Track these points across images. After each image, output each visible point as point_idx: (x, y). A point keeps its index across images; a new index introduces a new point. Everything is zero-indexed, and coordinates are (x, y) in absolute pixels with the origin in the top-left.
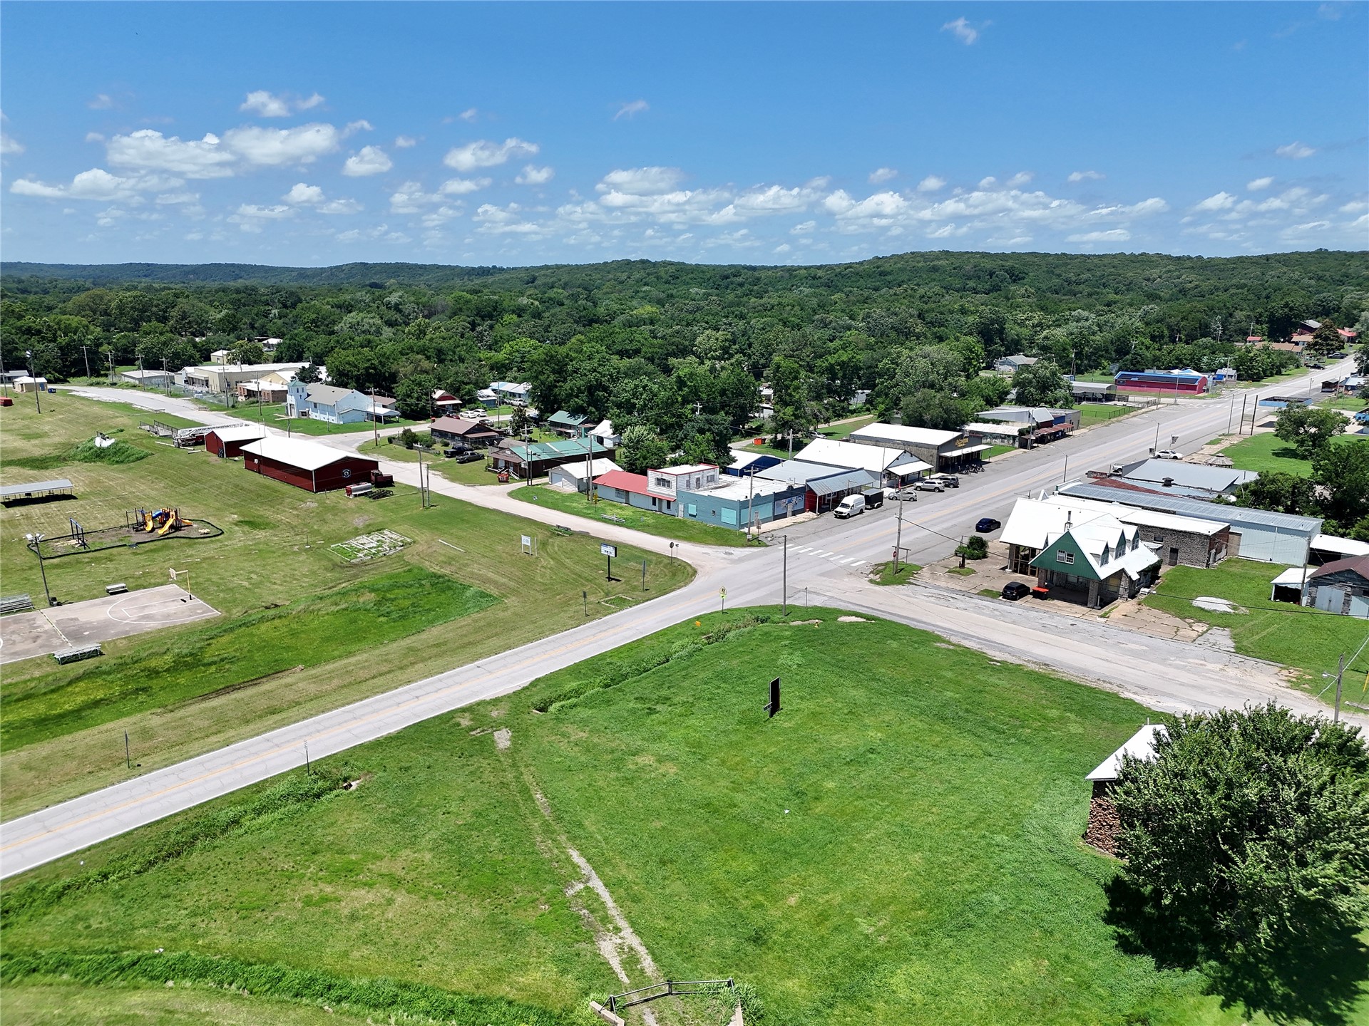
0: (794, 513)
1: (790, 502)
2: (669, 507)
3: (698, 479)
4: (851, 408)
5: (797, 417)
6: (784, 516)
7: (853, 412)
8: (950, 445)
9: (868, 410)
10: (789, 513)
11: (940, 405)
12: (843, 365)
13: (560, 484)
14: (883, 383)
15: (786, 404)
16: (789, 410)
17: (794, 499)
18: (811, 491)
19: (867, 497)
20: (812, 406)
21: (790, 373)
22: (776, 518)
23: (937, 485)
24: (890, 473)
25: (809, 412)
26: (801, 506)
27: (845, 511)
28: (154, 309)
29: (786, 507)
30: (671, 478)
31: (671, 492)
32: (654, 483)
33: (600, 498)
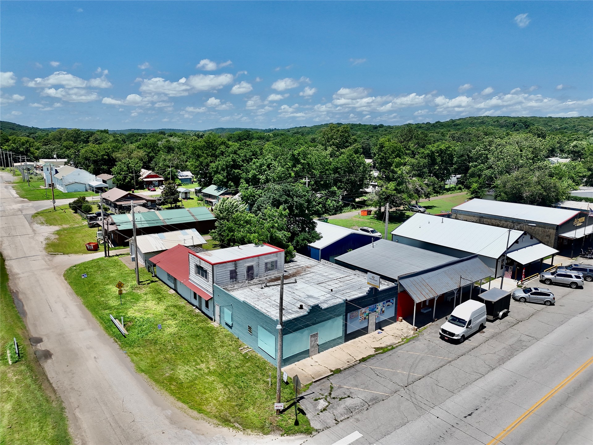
0: (379, 326)
1: (373, 311)
2: (207, 306)
3: (250, 269)
4: (447, 187)
5: (399, 191)
6: (364, 331)
7: (448, 190)
8: (569, 225)
9: (460, 189)
10: (372, 326)
11: (539, 183)
12: (441, 152)
14: (476, 166)
15: (389, 179)
16: (392, 185)
17: (380, 306)
18: (405, 293)
19: (488, 304)
20: (414, 182)
21: (393, 152)
22: (348, 337)
23: (575, 279)
24: (512, 262)
25: (410, 187)
26: (390, 312)
27: (458, 331)
28: (82, 137)
29: (367, 319)
30: (208, 267)
31: (208, 286)
32: (194, 270)
33: (158, 277)
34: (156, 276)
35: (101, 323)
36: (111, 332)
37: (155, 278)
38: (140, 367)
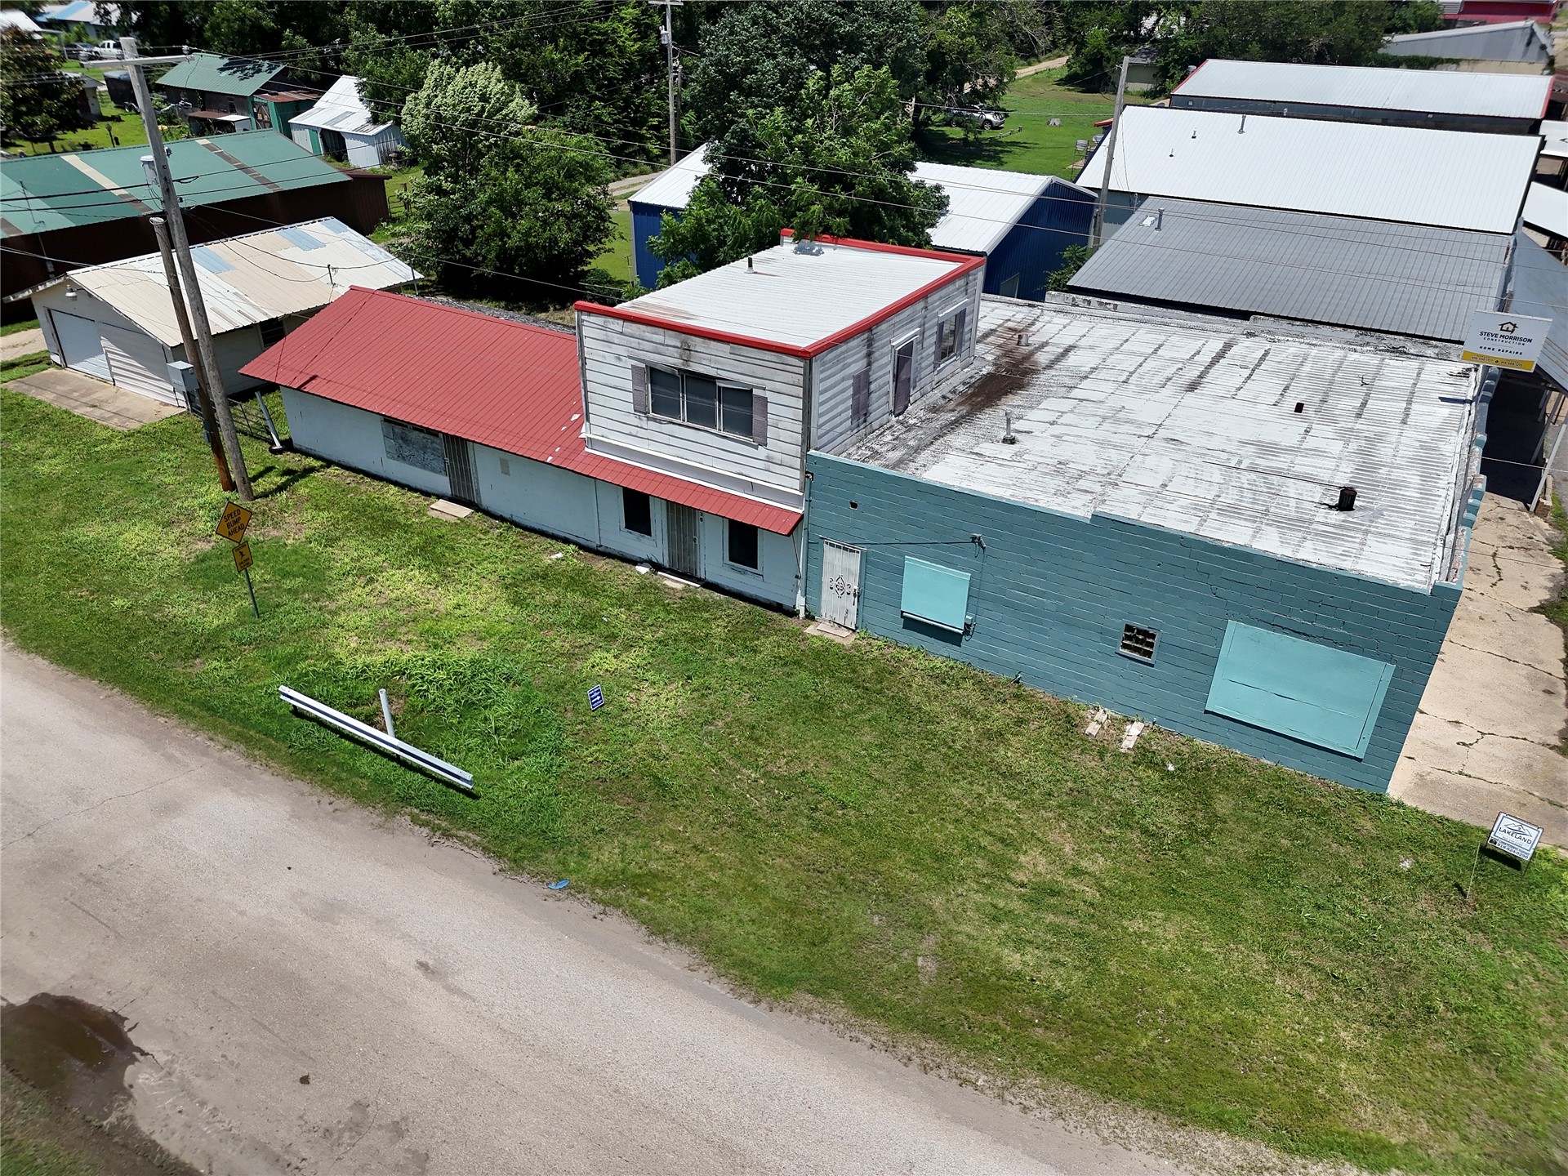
2: (744, 558)
3: (903, 359)
13: (94, 366)
30: (760, 371)
31: (761, 464)
32: (630, 397)
33: (307, 454)
34: (288, 446)
35: (240, 738)
36: (365, 785)
37: (289, 456)
38: (743, 964)
